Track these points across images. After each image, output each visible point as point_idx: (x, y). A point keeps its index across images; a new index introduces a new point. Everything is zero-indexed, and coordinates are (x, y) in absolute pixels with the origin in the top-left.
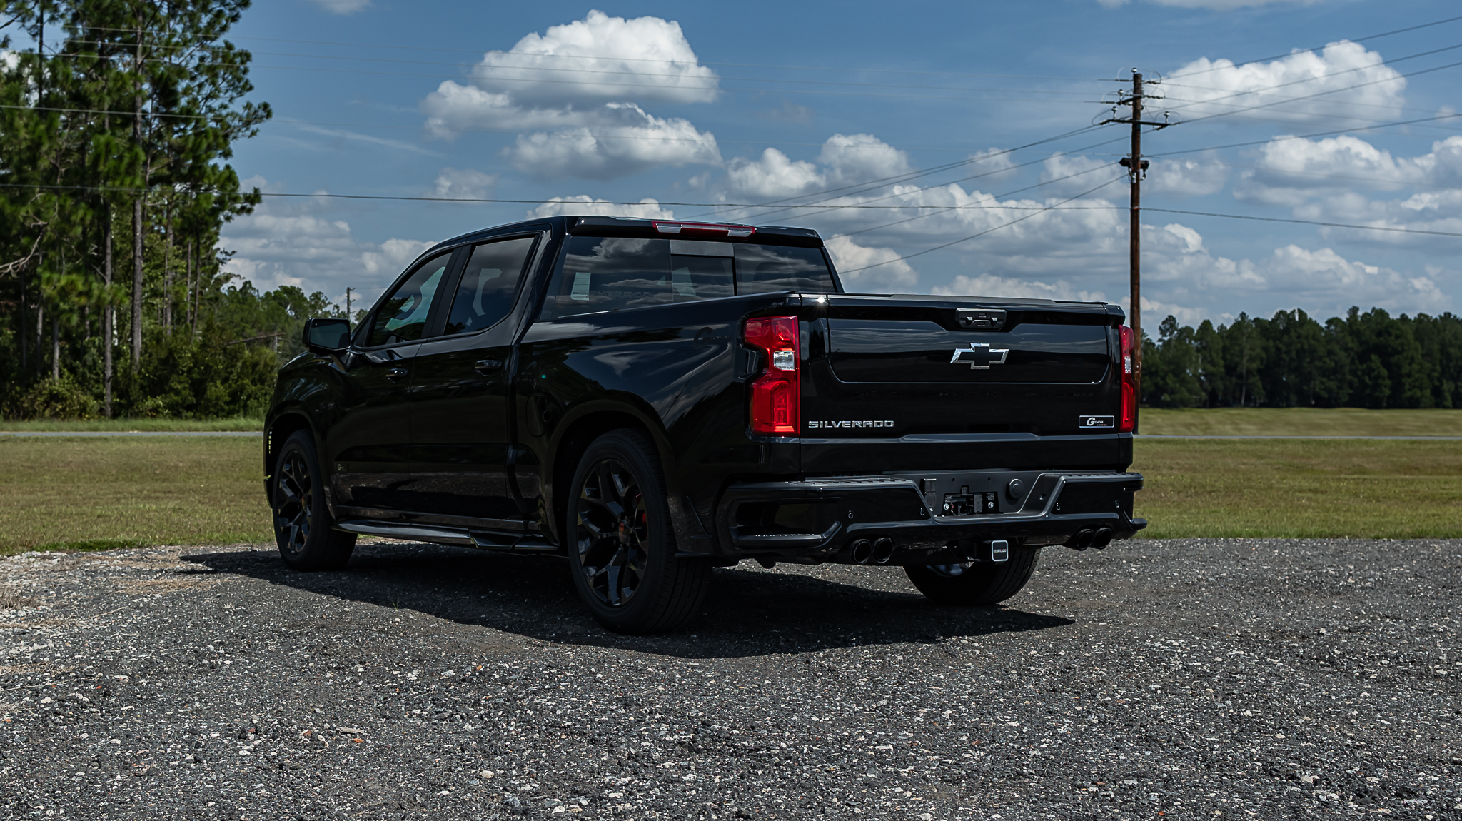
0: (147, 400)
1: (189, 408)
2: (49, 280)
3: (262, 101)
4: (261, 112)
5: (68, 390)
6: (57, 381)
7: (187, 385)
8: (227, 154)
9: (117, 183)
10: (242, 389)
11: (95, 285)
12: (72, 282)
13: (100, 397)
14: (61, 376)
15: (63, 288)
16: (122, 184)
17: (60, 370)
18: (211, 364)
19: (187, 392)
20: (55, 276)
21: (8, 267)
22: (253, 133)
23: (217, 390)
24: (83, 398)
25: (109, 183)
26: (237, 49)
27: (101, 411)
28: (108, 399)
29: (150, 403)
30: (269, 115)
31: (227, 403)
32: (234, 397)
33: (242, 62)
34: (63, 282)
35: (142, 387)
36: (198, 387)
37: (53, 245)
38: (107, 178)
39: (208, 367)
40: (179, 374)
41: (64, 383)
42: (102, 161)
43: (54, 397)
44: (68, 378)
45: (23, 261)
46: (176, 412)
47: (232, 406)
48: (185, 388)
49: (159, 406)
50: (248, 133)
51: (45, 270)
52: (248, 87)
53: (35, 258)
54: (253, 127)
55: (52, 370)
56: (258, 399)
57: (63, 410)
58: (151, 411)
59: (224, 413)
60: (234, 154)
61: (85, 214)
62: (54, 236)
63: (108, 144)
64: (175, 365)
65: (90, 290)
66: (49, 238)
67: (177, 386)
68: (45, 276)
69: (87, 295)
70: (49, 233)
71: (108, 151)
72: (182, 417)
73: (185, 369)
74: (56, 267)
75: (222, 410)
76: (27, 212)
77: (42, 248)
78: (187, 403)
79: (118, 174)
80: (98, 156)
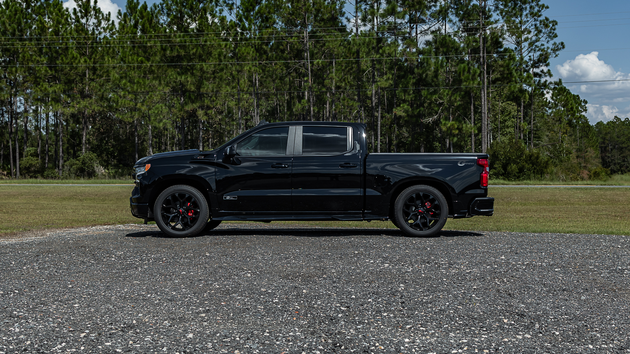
1: (502, 175)
2: (445, 124)
3: (560, 41)
4: (560, 46)
7: (501, 166)
8: (547, 65)
11: (464, 125)
12: (453, 125)
15: (450, 127)
19: (500, 168)
20: (447, 122)
21: (429, 120)
22: (556, 56)
23: (513, 167)
26: (551, 20)
30: (563, 47)
31: (517, 173)
32: (521, 170)
33: (553, 25)
34: (449, 125)
36: (505, 166)
37: (447, 109)
39: (509, 158)
40: (499, 161)
42: (462, 74)
45: (436, 117)
46: (497, 176)
50: (555, 55)
51: (443, 120)
52: (556, 36)
53: (440, 116)
54: (557, 53)
59: (516, 178)
60: (550, 65)
61: (456, 97)
62: (448, 106)
63: (464, 67)
64: (497, 157)
65: (462, 127)
66: (445, 107)
67: (496, 166)
68: (443, 122)
69: (460, 129)
70: (446, 105)
71: (464, 71)
72: (499, 179)
73: (502, 159)
74: (448, 119)
75: (515, 176)
76: (436, 97)
77: (443, 111)
78: (501, 173)
79: (468, 79)
80: (460, 73)
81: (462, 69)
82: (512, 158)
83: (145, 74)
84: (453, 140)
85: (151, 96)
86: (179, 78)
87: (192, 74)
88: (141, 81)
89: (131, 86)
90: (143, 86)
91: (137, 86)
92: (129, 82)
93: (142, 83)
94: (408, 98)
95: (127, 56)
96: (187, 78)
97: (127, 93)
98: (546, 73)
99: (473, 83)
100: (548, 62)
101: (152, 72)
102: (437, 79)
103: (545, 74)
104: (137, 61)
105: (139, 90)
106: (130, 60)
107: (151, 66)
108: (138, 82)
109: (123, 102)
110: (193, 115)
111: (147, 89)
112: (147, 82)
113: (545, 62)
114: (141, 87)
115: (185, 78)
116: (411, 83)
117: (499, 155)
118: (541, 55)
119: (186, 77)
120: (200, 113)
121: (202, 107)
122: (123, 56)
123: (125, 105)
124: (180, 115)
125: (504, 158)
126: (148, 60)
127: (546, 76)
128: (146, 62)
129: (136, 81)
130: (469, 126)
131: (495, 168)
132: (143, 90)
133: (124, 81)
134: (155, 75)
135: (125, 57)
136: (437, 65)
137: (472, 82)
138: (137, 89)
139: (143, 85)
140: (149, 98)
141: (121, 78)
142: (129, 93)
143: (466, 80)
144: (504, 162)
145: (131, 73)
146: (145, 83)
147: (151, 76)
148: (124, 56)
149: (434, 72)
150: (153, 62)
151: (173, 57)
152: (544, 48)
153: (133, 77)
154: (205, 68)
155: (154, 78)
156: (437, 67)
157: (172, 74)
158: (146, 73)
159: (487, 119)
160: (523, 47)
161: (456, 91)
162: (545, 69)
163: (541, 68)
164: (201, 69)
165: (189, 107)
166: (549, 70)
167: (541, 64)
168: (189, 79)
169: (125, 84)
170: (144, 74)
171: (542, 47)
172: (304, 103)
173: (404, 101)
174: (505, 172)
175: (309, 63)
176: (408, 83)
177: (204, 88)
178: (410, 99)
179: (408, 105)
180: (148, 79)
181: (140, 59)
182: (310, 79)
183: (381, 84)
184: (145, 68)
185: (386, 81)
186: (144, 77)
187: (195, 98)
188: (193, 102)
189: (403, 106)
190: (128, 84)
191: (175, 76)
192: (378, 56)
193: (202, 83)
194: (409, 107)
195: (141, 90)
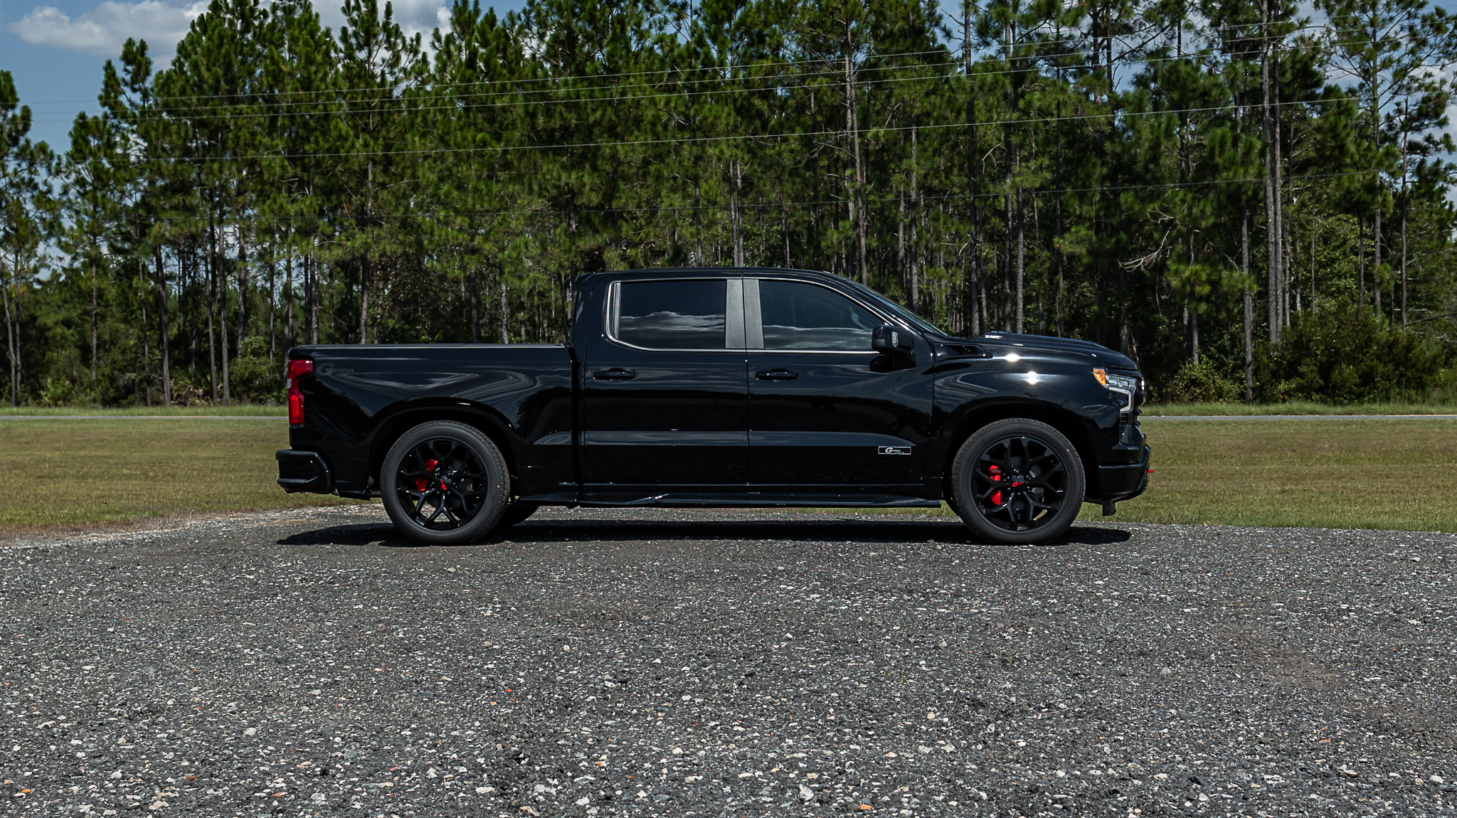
0: (1280, 384)
1: (1320, 390)
2: (1177, 272)
5: (1206, 375)
6: (1197, 366)
7: (1315, 368)
10: (1372, 369)
11: (1225, 274)
12: (1197, 273)
13: (1240, 381)
14: (1200, 361)
15: (1188, 279)
17: (1199, 356)
18: (1339, 346)
19: (1315, 374)
20: (1182, 267)
21: (1139, 261)
23: (1347, 372)
24: (1220, 382)
27: (1242, 396)
28: (1248, 384)
29: (1282, 386)
31: (1356, 385)
32: (1367, 379)
34: (1187, 274)
35: (1276, 372)
36: (1325, 370)
37: (1183, 237)
39: (1337, 350)
40: (1311, 358)
41: (1202, 369)
42: (1217, 153)
43: (1195, 382)
44: (1207, 363)
45: (1154, 255)
46: (1306, 392)
47: (1362, 389)
48: (1312, 371)
49: (1291, 389)
51: (1173, 262)
53: (1164, 252)
55: (1191, 356)
57: (1200, 394)
58: (1283, 394)
59: (1353, 397)
61: (1205, 207)
62: (1184, 229)
63: (1223, 136)
64: (1307, 349)
65: (1220, 279)
66: (1179, 231)
67: (1303, 369)
68: (1173, 268)
69: (1215, 284)
70: (1179, 227)
71: (1222, 144)
72: (1312, 401)
73: (1318, 352)
74: (1184, 259)
75: (1351, 392)
76: (1154, 209)
77: (1172, 241)
78: (1316, 386)
79: (1233, 164)
80: (1213, 149)
81: (1217, 140)
82: (1343, 349)
83: (491, 169)
84: (1196, 309)
85: (504, 219)
86: (564, 176)
87: (594, 168)
88: (482, 186)
89: (461, 199)
90: (486, 198)
91: (473, 198)
92: (459, 188)
93: (485, 191)
94: (1090, 211)
95: (453, 129)
96: (582, 176)
97: (452, 213)
99: (1246, 172)
100: (1443, 116)
101: (507, 166)
102: (1157, 165)
103: (1436, 144)
104: (474, 141)
105: (478, 207)
106: (459, 139)
107: (505, 152)
108: (476, 189)
110: (597, 259)
111: (495, 203)
112: (496, 188)
113: (1437, 115)
114: (483, 201)
115: (578, 178)
116: (1096, 176)
117: (1312, 344)
119: (581, 174)
121: (615, 243)
122: (443, 131)
123: (448, 240)
125: (1323, 351)
126: (498, 138)
127: (1438, 150)
128: (494, 143)
129: (470, 187)
130: (1239, 277)
131: (1302, 375)
132: (486, 205)
133: (446, 188)
134: (514, 173)
135: (449, 134)
136: (1156, 134)
137: (1242, 171)
138: (474, 205)
139: (487, 195)
140: (501, 224)
141: (441, 180)
142: (457, 212)
143: (1227, 165)
144: (1325, 359)
145: (461, 169)
146: (490, 191)
147: (502, 175)
148: (446, 130)
149: (1150, 148)
150: (508, 143)
151: (553, 130)
152: (1433, 83)
153: (464, 178)
154: (621, 156)
155: (511, 180)
156: (1158, 138)
157: (549, 170)
158: (493, 167)
159: (1283, 258)
160: (1378, 82)
161: (1203, 191)
164: (614, 157)
166: (1446, 136)
167: (1425, 123)
168: (586, 179)
169: (448, 194)
170: (489, 170)
171: (1429, 81)
172: (844, 227)
173: (1080, 219)
174: (1327, 383)
175: (856, 135)
176: (1089, 176)
177: (620, 198)
178: (1093, 214)
179: (1089, 228)
180: (498, 181)
181: (479, 136)
182: (858, 173)
183: (1022, 182)
184: (491, 156)
185: (1034, 172)
186: (490, 177)
187: (600, 222)
188: (596, 231)
189: (1077, 232)
190: (455, 193)
191: (555, 174)
192: (1015, 115)
193: (615, 188)
194: (1092, 233)
195: (482, 206)
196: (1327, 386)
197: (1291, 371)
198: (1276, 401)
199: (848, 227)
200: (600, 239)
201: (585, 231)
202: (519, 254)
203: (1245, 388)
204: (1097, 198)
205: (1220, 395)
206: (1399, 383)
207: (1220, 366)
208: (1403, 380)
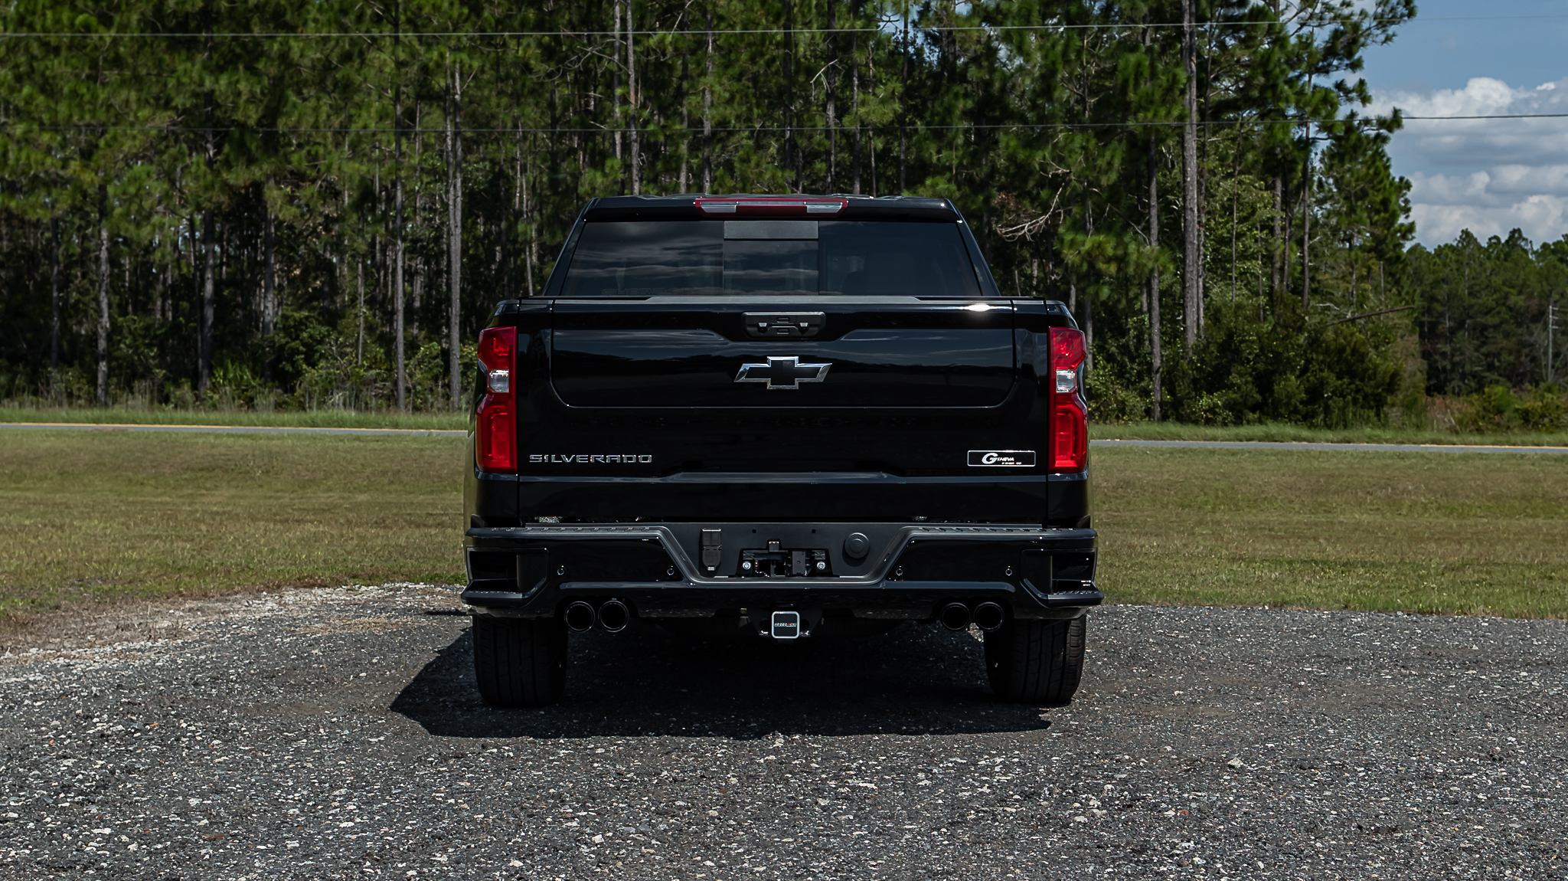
0: (1202, 398)
1: (1254, 408)
2: (1072, 243)
4: (1401, 10)
5: (1101, 384)
7: (1249, 379)
8: (1355, 66)
9: (1150, 115)
10: (1323, 383)
11: (1132, 247)
12: (1099, 245)
13: (1145, 393)
14: (1095, 366)
15: (1089, 253)
16: (1155, 115)
17: (1094, 358)
18: (1280, 350)
19: (1250, 386)
20: (1080, 238)
21: (1023, 228)
22: (1390, 38)
23: (1290, 384)
24: (1122, 394)
25: (1141, 115)
27: (1148, 412)
28: (1156, 397)
29: (1205, 401)
30: (1411, 13)
31: (1302, 402)
32: (1314, 394)
34: (1088, 246)
35: (1195, 381)
36: (1264, 382)
37: (1081, 198)
38: (1140, 108)
39: (1277, 355)
40: (1242, 364)
41: (1098, 375)
42: (1132, 87)
44: (1104, 368)
45: (1042, 220)
46: (1238, 413)
47: (1309, 408)
48: (1247, 382)
49: (1216, 405)
50: (1382, 37)
51: (1068, 230)
53: (1055, 216)
54: (1391, 29)
56: (1344, 397)
57: (1097, 409)
58: (1205, 411)
59: (1299, 417)
60: (1365, 65)
61: (1113, 157)
62: (1081, 187)
63: (1139, 65)
64: (1237, 351)
65: (1126, 254)
66: (1074, 189)
67: (1233, 379)
68: (1068, 237)
69: (1121, 260)
70: (1074, 183)
71: (1138, 74)
72: (1248, 422)
73: (1251, 357)
74: (1079, 226)
75: (1296, 411)
76: (1044, 158)
77: (1065, 202)
78: (1251, 402)
79: (1152, 102)
80: (1126, 81)
81: (1131, 70)
82: (1286, 355)
83: (94, 66)
84: (1097, 294)
85: (114, 139)
86: (208, 83)
87: (251, 70)
88: (83, 90)
89: (49, 107)
90: (87, 107)
91: (69, 106)
92: (43, 91)
93: (87, 97)
94: (951, 157)
95: (40, 7)
96: (237, 81)
97: (35, 127)
98: (1350, 92)
99: (1168, 113)
100: (1356, 56)
101: (117, 62)
102: (1050, 100)
103: (1347, 92)
104: (72, 24)
106: (49, 22)
107: (115, 42)
108: (74, 94)
109: (23, 155)
110: (250, 201)
111: (102, 115)
113: (1350, 54)
114: (83, 110)
115: (230, 84)
116: (958, 112)
117: (1243, 346)
118: (1336, 35)
119: (235, 78)
120: (274, 194)
121: (279, 178)
122: (26, 9)
123: (29, 166)
124: (210, 200)
125: (1257, 355)
126: (106, 21)
127: (1350, 100)
128: (101, 28)
129: (66, 90)
130: (1147, 250)
131: (1230, 387)
132: (87, 117)
133: (26, 90)
134: (128, 73)
135: (34, 13)
136: (1051, 57)
137: (1163, 112)
138: (71, 116)
139: (90, 102)
140: (108, 145)
143: (1144, 104)
144: (1261, 366)
145: (49, 64)
146: (95, 97)
147: (112, 76)
148: (30, 8)
149: (1042, 76)
150: (124, 27)
151: (187, 14)
152: (1352, 14)
153: (54, 78)
154: (295, 54)
155: (123, 83)
156: (1054, 63)
157: (185, 70)
158: (97, 64)
159: (1199, 231)
160: (1281, 7)
161: (1104, 136)
162: (1351, 79)
163: (1336, 76)
164: (284, 57)
165: (239, 177)
166: (1362, 83)
167: (1335, 63)
168: (243, 86)
169: (29, 100)
170: (91, 68)
171: (1346, 11)
172: (612, 168)
173: (942, 169)
174: (1265, 399)
175: (630, 41)
176: (949, 110)
177: (289, 115)
178: (955, 162)
179: (949, 181)
180: (104, 85)
181: (81, 18)
182: (632, 94)
183: (868, 113)
184: (96, 48)
185: (883, 102)
186: (93, 78)
187: (257, 148)
188: (251, 161)
189: (934, 186)
190: (41, 99)
191: (195, 75)
192: (859, 23)
193: (282, 100)
194: (953, 187)
195: (82, 118)
196: (1265, 402)
197: (1214, 380)
198: (1196, 422)
199: (616, 167)
200: (257, 173)
201: (237, 160)
202: (138, 190)
203: (1151, 403)
204: (960, 140)
205: (1123, 411)
206: (1355, 401)
207: (1121, 374)
208: (1360, 397)
